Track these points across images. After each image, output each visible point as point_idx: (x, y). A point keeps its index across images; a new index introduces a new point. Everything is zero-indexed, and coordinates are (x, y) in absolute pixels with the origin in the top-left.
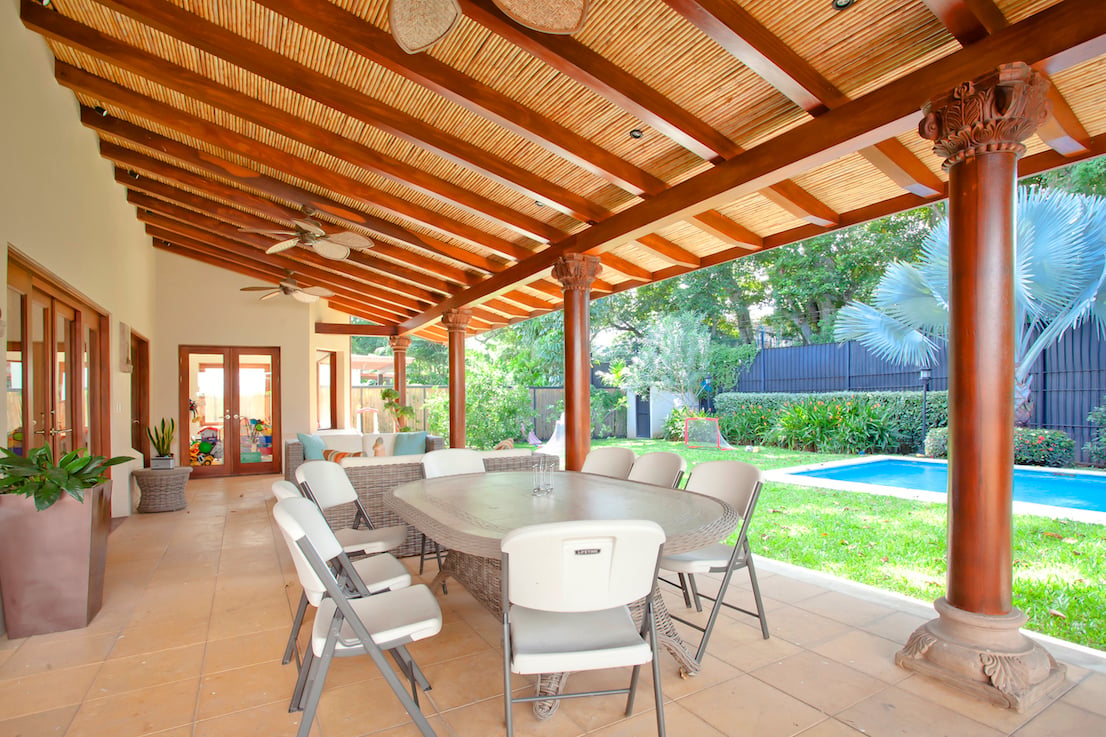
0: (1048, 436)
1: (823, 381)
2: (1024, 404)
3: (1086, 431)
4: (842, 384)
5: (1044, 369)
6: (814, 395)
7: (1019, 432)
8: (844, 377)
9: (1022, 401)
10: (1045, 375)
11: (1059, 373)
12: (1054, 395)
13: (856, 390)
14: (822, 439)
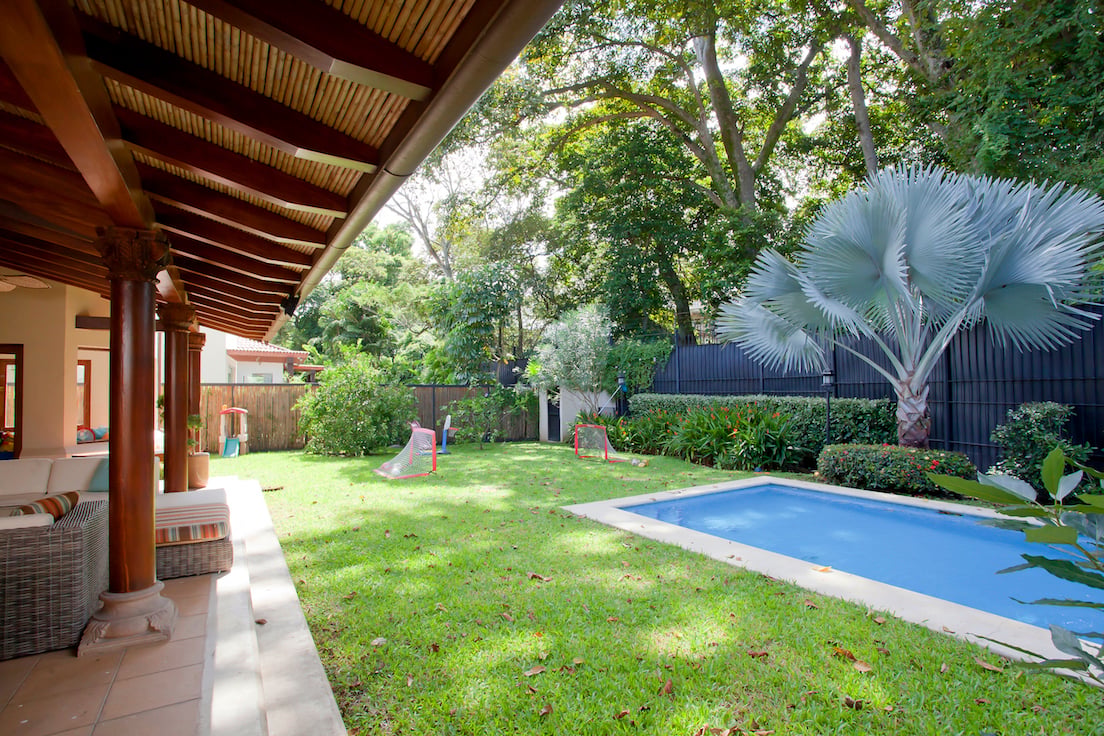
0: (943, 461)
1: (737, 383)
2: (919, 420)
3: (993, 452)
4: (756, 387)
5: (949, 377)
6: (726, 398)
7: (911, 455)
8: (759, 380)
9: (917, 416)
10: (950, 386)
11: (964, 382)
12: (960, 407)
13: (769, 394)
14: (719, 451)
